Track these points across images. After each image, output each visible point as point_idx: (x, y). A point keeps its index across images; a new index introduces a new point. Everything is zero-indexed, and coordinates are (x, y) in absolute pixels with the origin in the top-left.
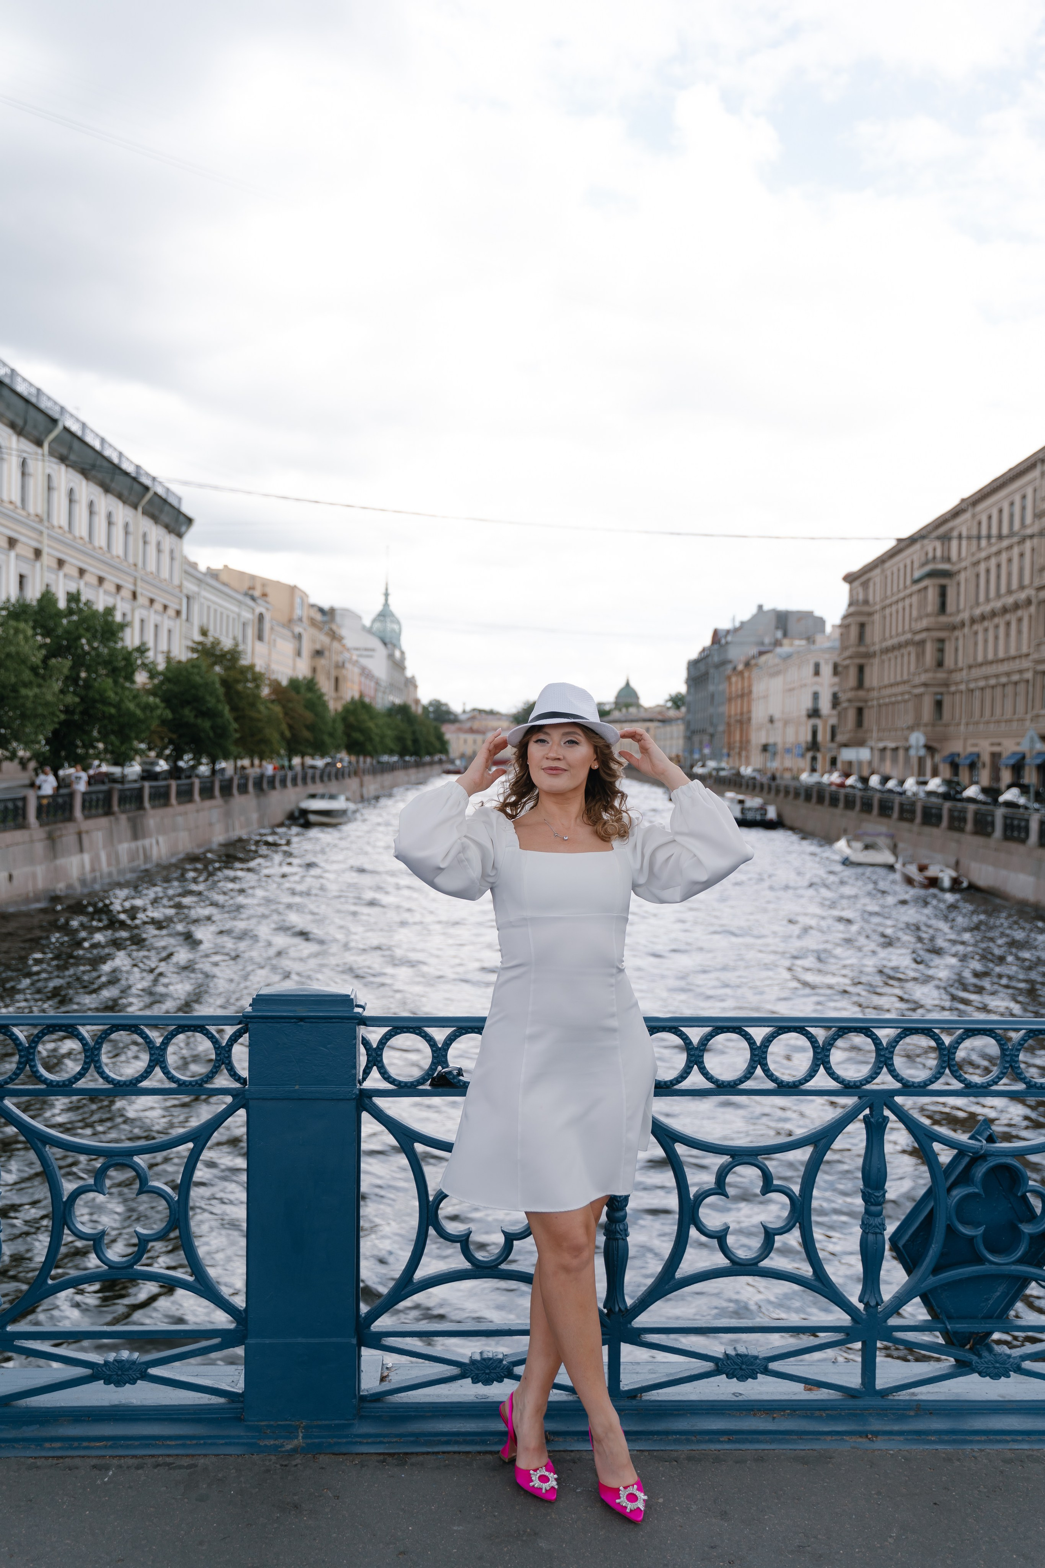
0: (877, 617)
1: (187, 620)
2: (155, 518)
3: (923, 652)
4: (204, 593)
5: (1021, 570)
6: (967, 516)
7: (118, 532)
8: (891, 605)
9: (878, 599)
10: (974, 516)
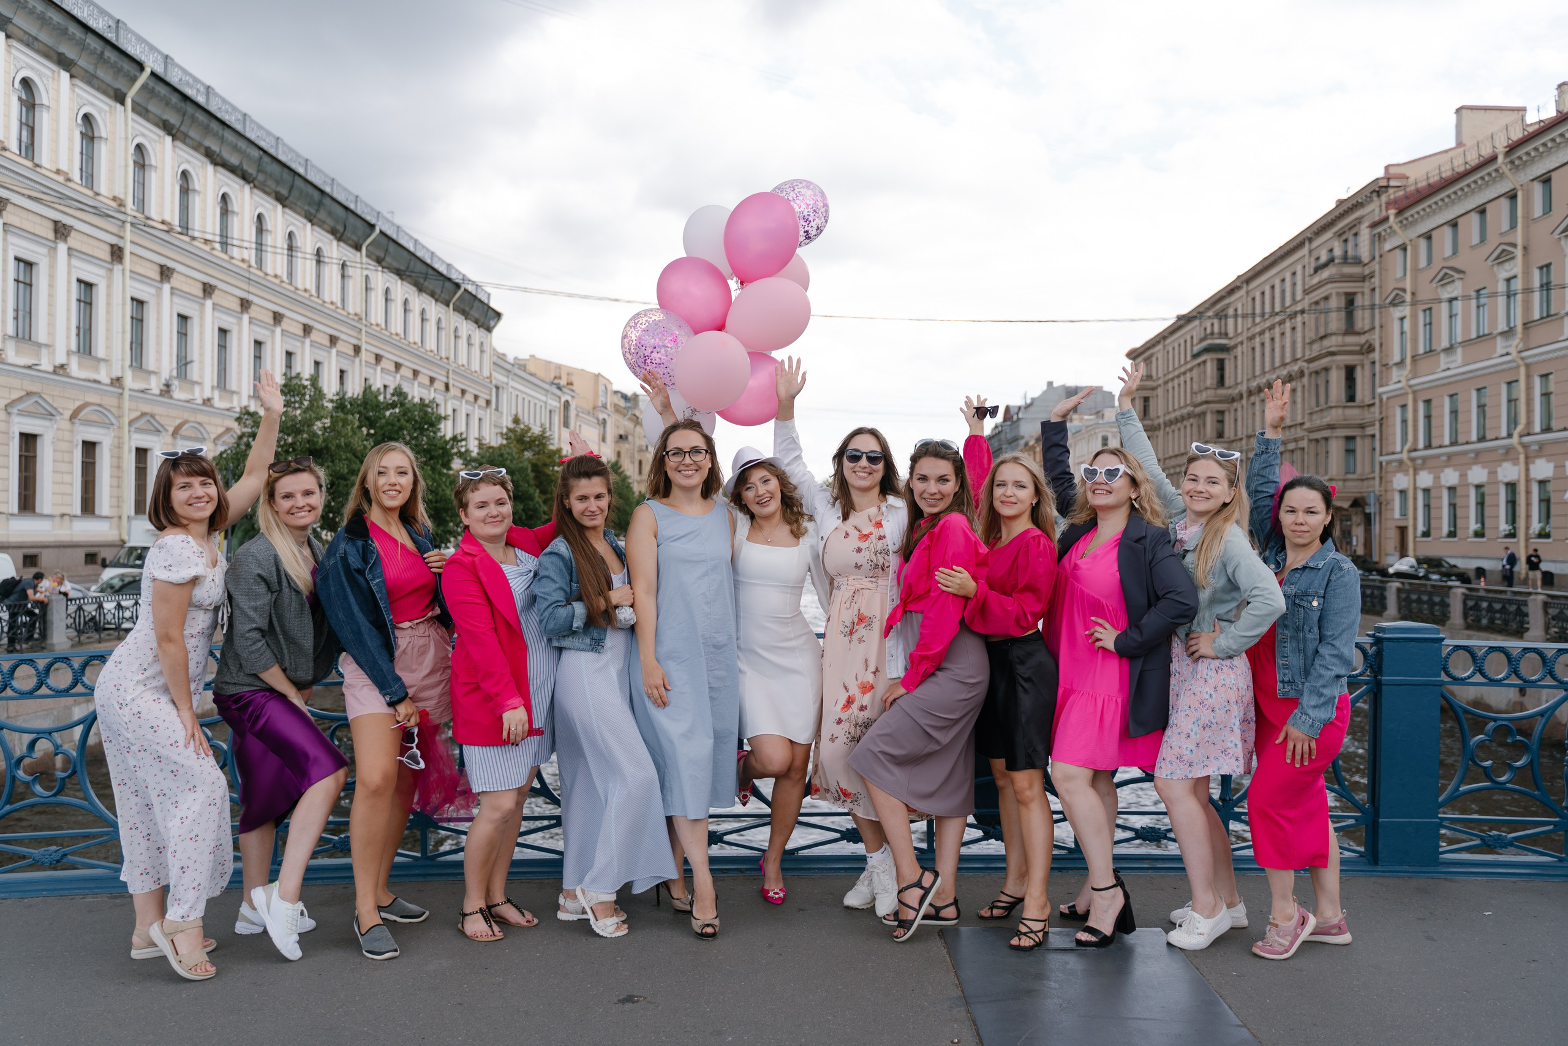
0: (1160, 391)
1: (497, 409)
2: (465, 314)
3: (1204, 425)
4: (512, 383)
5: (1294, 343)
6: (1242, 292)
7: (431, 327)
8: (1173, 379)
9: (1160, 374)
10: (1248, 292)
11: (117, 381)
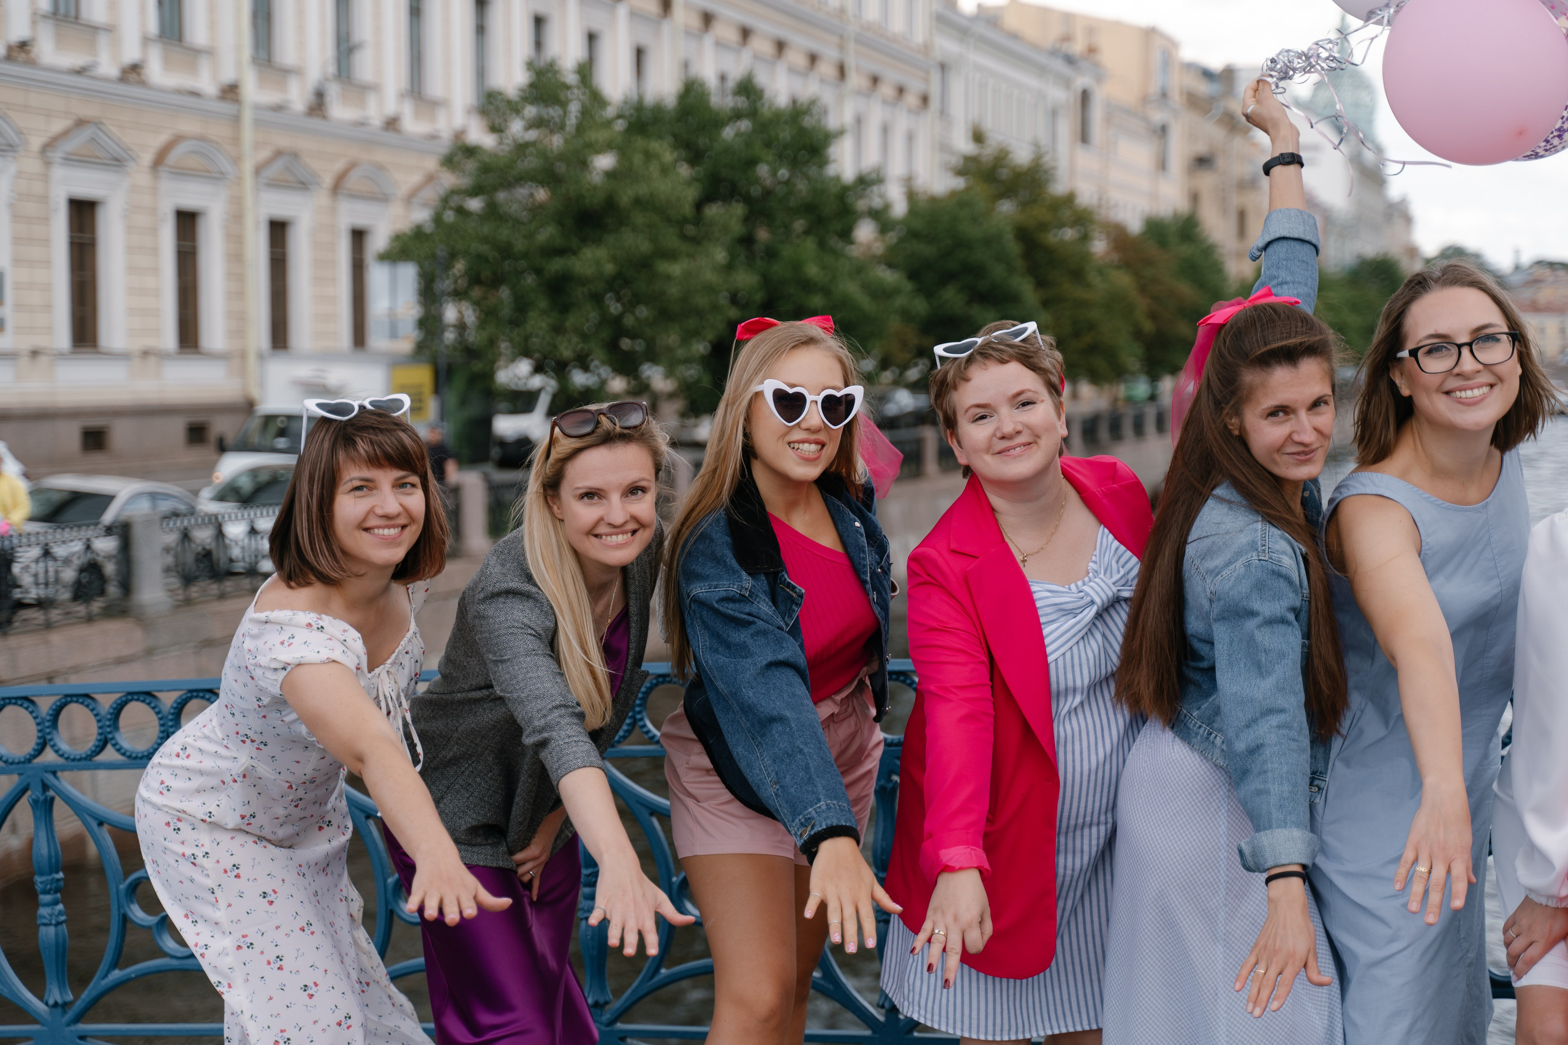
1: (943, 112)
4: (972, 56)
11: (231, 92)
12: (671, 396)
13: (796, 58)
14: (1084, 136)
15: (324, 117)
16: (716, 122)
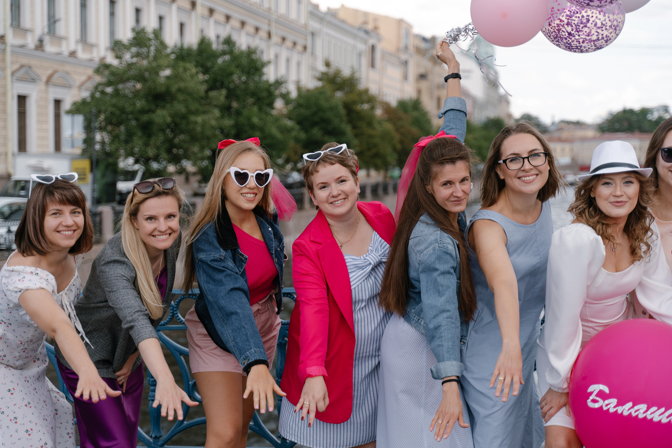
1: (313, 53)
4: (325, 30)
11: (1, 39)
12: (194, 174)
13: (249, 29)
14: (373, 65)
15: (43, 51)
16: (214, 55)
